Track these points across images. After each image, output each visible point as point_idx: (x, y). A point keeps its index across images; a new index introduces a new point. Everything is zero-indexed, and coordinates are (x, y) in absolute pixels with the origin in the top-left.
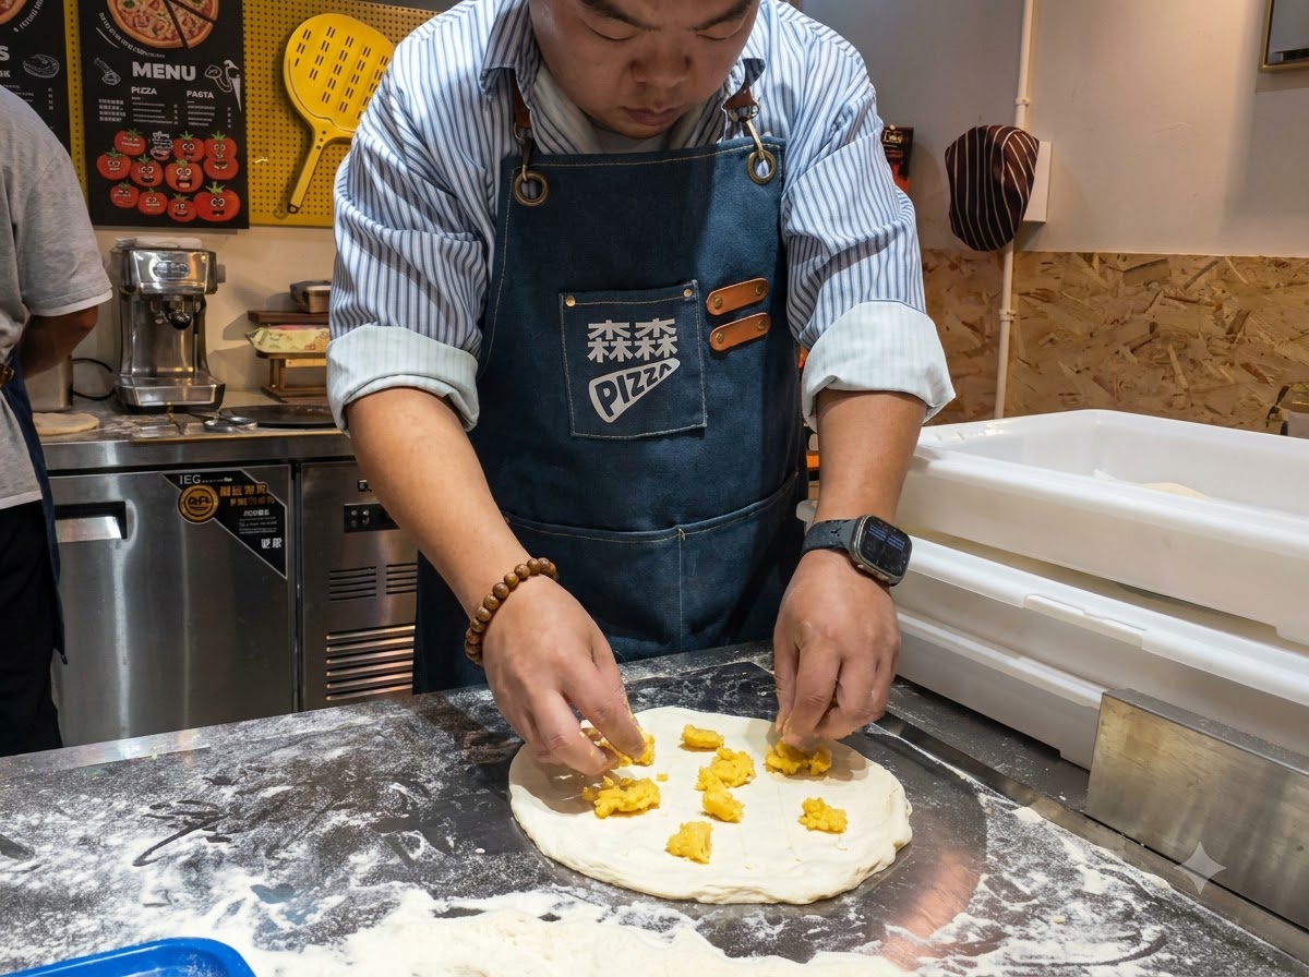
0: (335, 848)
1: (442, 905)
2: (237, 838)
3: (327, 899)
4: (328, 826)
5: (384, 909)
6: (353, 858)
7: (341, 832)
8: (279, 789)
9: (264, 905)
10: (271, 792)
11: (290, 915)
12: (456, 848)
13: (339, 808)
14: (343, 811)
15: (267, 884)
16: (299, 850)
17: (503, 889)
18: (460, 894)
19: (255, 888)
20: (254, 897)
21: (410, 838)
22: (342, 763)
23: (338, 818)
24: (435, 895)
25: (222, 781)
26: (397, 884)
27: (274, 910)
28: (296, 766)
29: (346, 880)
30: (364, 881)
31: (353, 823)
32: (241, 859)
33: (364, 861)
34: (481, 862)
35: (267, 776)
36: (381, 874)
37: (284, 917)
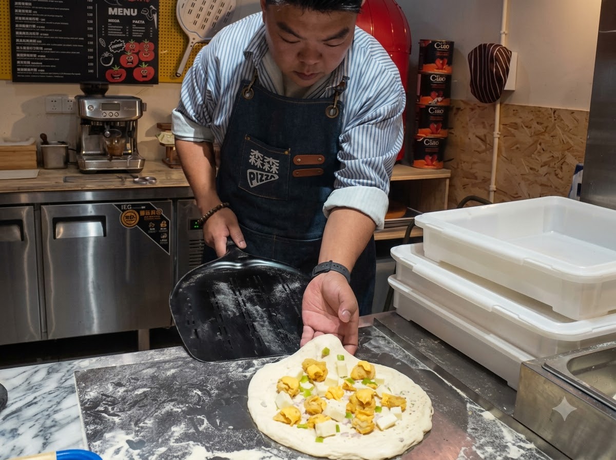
0: (169, 420)
1: (210, 455)
2: (123, 415)
3: (159, 449)
4: (164, 411)
5: (185, 455)
6: (173, 429)
7: (170, 414)
8: (145, 389)
9: (131, 450)
10: (140, 391)
11: (141, 456)
12: (220, 426)
13: (170, 401)
14: (172, 403)
15: (134, 440)
16: (149, 422)
17: (239, 447)
18: (218, 450)
19: (128, 442)
20: (126, 446)
21: (200, 419)
22: (174, 377)
23: (168, 407)
24: (208, 449)
25: (119, 385)
26: (191, 443)
27: (135, 453)
28: (153, 378)
29: (168, 440)
30: (177, 441)
31: (175, 409)
32: (124, 426)
33: (178, 430)
34: (231, 433)
35: (139, 383)
36: (186, 437)
37: (139, 457)
